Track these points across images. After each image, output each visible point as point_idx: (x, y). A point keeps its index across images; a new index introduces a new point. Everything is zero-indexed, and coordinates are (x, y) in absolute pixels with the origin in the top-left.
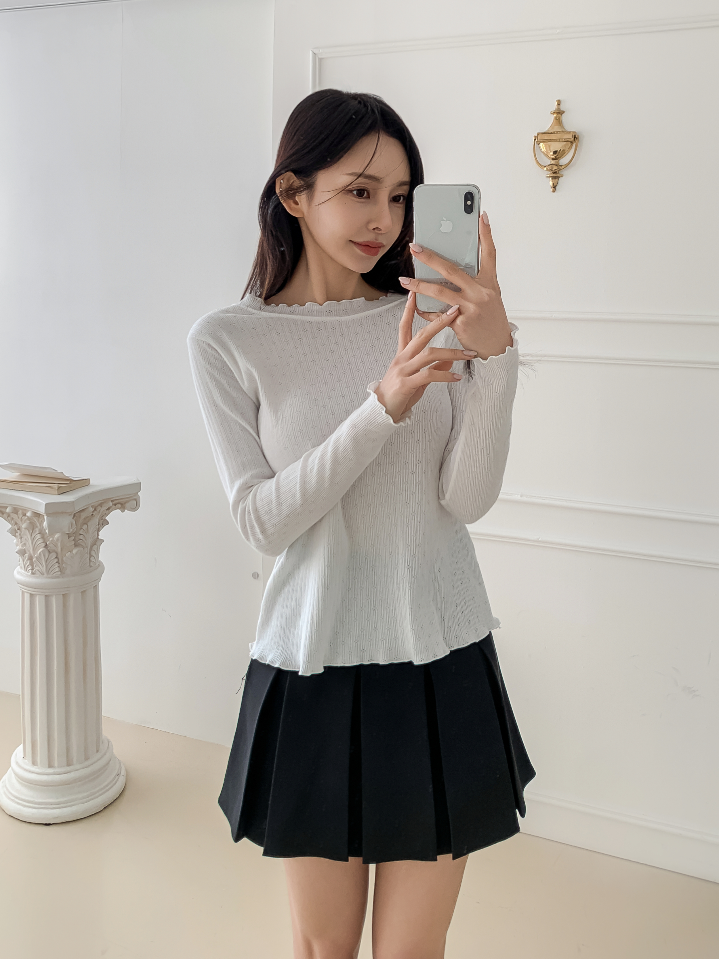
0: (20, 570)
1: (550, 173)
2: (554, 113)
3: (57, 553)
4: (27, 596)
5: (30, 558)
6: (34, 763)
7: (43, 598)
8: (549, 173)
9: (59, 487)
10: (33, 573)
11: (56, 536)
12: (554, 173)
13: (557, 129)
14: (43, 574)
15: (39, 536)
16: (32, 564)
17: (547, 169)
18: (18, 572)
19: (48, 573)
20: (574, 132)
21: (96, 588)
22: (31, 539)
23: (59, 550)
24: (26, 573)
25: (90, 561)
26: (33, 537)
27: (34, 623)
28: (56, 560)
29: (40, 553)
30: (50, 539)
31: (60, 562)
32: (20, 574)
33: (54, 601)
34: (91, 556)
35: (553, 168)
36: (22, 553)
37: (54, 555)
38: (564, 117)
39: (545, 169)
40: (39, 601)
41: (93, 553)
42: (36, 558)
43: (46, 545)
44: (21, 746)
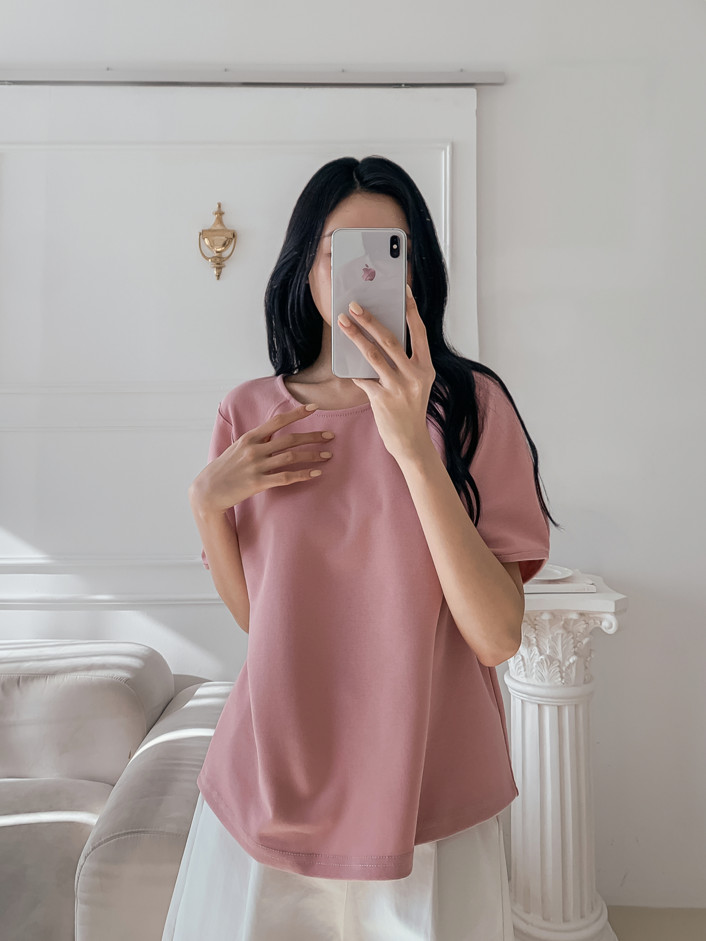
1: (214, 263)
2: (216, 214)
8: (214, 265)
12: (218, 264)
13: (219, 227)
17: (211, 261)
20: (233, 230)
35: (216, 260)
38: (224, 218)
39: (210, 260)
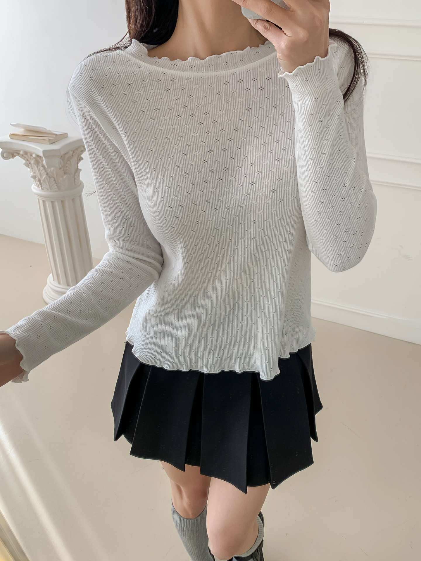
0: (35, 186)
3: (54, 178)
4: (41, 202)
5: (39, 181)
6: (59, 283)
7: (50, 203)
9: (49, 140)
10: (42, 189)
11: (52, 168)
14: (48, 190)
15: (42, 168)
16: (41, 184)
18: (34, 188)
19: (51, 189)
21: (80, 196)
22: (38, 169)
23: (55, 176)
24: (38, 188)
25: (75, 182)
26: (39, 168)
27: (47, 216)
28: (54, 182)
29: (44, 178)
30: (49, 170)
31: (57, 183)
32: (35, 188)
33: (56, 204)
34: (75, 179)
36: (34, 177)
37: (52, 179)
40: (48, 205)
41: (76, 177)
42: (43, 180)
43: (47, 174)
44: (51, 274)
